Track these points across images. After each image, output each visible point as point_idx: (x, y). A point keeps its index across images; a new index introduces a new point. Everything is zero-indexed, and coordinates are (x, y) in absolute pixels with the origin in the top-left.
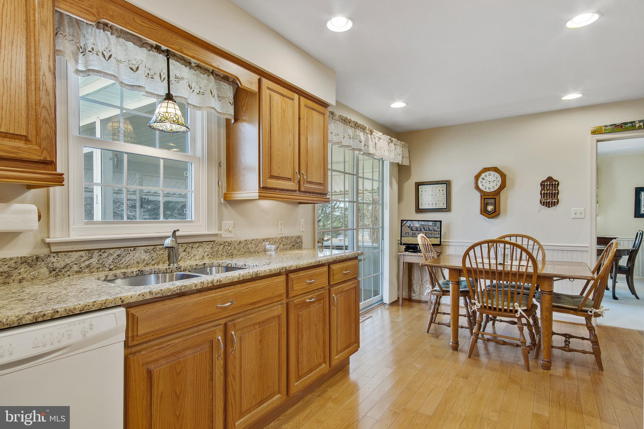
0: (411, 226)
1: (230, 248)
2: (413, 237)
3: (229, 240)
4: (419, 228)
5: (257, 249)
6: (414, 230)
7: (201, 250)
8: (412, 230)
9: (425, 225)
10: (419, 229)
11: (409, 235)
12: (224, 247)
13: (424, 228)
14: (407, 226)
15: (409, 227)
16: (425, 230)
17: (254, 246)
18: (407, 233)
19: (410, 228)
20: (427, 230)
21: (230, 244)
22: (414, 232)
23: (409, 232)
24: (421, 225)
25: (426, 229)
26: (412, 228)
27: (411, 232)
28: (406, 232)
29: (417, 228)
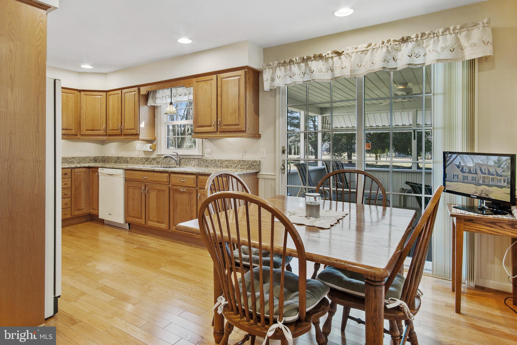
0: (461, 164)
1: (206, 162)
2: (464, 183)
3: (206, 159)
4: (473, 169)
5: (222, 165)
6: (465, 172)
7: (194, 162)
8: (462, 171)
9: (483, 165)
10: (473, 171)
11: (458, 179)
12: (204, 162)
13: (481, 170)
14: (456, 165)
15: (458, 167)
16: (482, 173)
17: (220, 163)
18: (456, 175)
19: (461, 169)
20: (485, 174)
21: (206, 161)
22: (466, 175)
23: (458, 175)
24: (476, 164)
25: (485, 170)
26: (463, 169)
27: (461, 175)
28: (454, 174)
29: (470, 168)
